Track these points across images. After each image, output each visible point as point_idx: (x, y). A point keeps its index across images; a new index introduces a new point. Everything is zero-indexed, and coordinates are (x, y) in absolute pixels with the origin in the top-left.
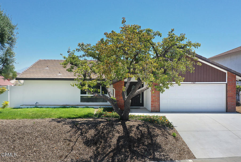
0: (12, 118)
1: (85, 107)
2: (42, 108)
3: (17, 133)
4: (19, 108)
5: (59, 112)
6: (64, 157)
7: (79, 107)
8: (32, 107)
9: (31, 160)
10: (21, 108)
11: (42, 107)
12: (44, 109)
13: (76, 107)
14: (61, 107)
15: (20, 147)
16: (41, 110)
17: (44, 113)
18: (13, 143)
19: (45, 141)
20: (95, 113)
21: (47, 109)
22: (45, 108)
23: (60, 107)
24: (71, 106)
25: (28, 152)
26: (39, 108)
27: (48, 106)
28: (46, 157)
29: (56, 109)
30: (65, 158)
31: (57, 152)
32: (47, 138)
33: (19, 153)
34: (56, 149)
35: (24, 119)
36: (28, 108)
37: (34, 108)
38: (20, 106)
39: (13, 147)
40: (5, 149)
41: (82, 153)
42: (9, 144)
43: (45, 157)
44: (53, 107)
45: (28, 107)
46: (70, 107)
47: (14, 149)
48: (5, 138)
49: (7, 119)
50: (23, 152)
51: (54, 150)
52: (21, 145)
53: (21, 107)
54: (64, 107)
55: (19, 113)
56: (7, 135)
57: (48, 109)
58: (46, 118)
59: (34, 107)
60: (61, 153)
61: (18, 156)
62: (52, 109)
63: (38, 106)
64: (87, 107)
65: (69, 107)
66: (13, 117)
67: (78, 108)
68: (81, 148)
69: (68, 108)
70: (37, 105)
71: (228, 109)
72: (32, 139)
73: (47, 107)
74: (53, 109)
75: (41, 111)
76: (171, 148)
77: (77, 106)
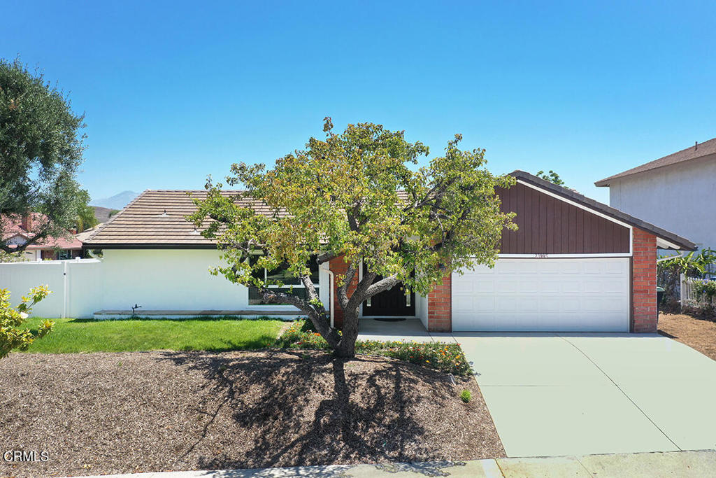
0: (70, 350)
1: (258, 316)
2: (147, 321)
3: (77, 389)
4: (92, 320)
5: (188, 333)
6: (185, 450)
7: (244, 319)
8: (123, 317)
9: (107, 456)
10: (97, 320)
11: (149, 316)
12: (153, 323)
13: (235, 319)
14: (197, 316)
15: (82, 424)
16: (145, 326)
17: (151, 336)
18: (67, 415)
19: (143, 410)
20: (279, 335)
21: (160, 322)
22: (157, 319)
23: (195, 316)
24: (223, 316)
25: (101, 436)
26: (141, 319)
27: (164, 316)
28: (143, 448)
29: (183, 323)
30: (189, 452)
31: (170, 437)
32: (148, 402)
33: (80, 438)
34: (168, 429)
35: (98, 351)
36: (112, 320)
37: (128, 319)
38: (95, 314)
39: (66, 423)
40: (48, 428)
41: (229, 440)
42: (58, 415)
43: (140, 450)
44: (178, 317)
45: (113, 316)
46: (221, 318)
47: (68, 428)
48: (49, 402)
49: (57, 353)
50: (90, 437)
51: (163, 433)
52: (86, 418)
53: (96, 317)
54: (206, 316)
55: (88, 335)
56: (53, 394)
57: (162, 323)
58: (154, 349)
59: (130, 316)
60: (179, 441)
61: (77, 445)
62: (173, 322)
63: (139, 316)
64: (265, 317)
65: (219, 319)
66: (71, 348)
67: (241, 319)
68: (228, 428)
69: (215, 319)
70: (137, 311)
71: (635, 324)
72: (111, 404)
73: (161, 317)
74: (176, 323)
75: (144, 329)
76: (449, 431)
77: (239, 316)
